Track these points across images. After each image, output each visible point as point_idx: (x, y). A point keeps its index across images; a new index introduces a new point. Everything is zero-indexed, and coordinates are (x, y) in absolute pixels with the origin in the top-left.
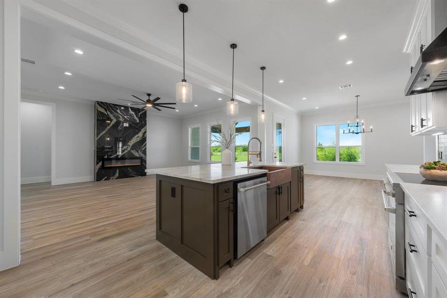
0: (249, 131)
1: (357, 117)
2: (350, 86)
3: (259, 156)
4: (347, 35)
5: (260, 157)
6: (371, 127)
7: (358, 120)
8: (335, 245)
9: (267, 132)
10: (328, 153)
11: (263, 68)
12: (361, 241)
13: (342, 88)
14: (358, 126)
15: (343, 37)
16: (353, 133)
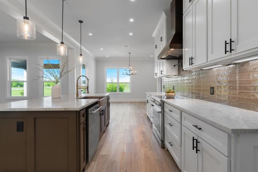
0: (59, 68)
1: (130, 66)
2: (128, 47)
3: (86, 89)
4: (134, 20)
5: (88, 90)
6: (136, 72)
7: (130, 67)
8: (134, 138)
9: (76, 70)
10: (109, 87)
11: (81, 22)
12: (143, 133)
13: (124, 47)
14: (130, 71)
15: (132, 20)
16: (127, 75)
